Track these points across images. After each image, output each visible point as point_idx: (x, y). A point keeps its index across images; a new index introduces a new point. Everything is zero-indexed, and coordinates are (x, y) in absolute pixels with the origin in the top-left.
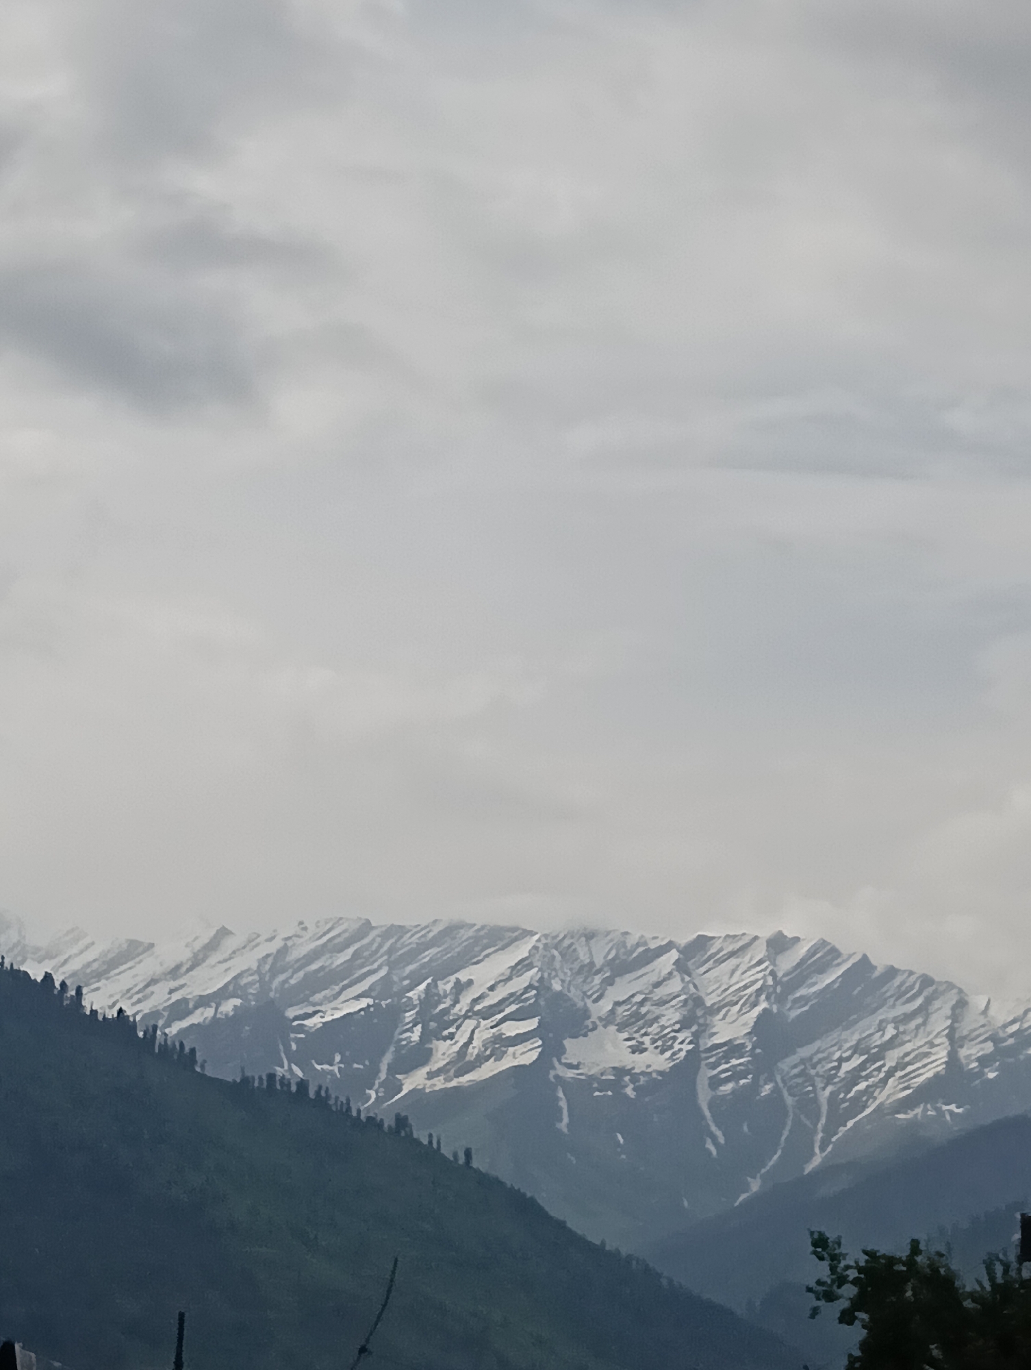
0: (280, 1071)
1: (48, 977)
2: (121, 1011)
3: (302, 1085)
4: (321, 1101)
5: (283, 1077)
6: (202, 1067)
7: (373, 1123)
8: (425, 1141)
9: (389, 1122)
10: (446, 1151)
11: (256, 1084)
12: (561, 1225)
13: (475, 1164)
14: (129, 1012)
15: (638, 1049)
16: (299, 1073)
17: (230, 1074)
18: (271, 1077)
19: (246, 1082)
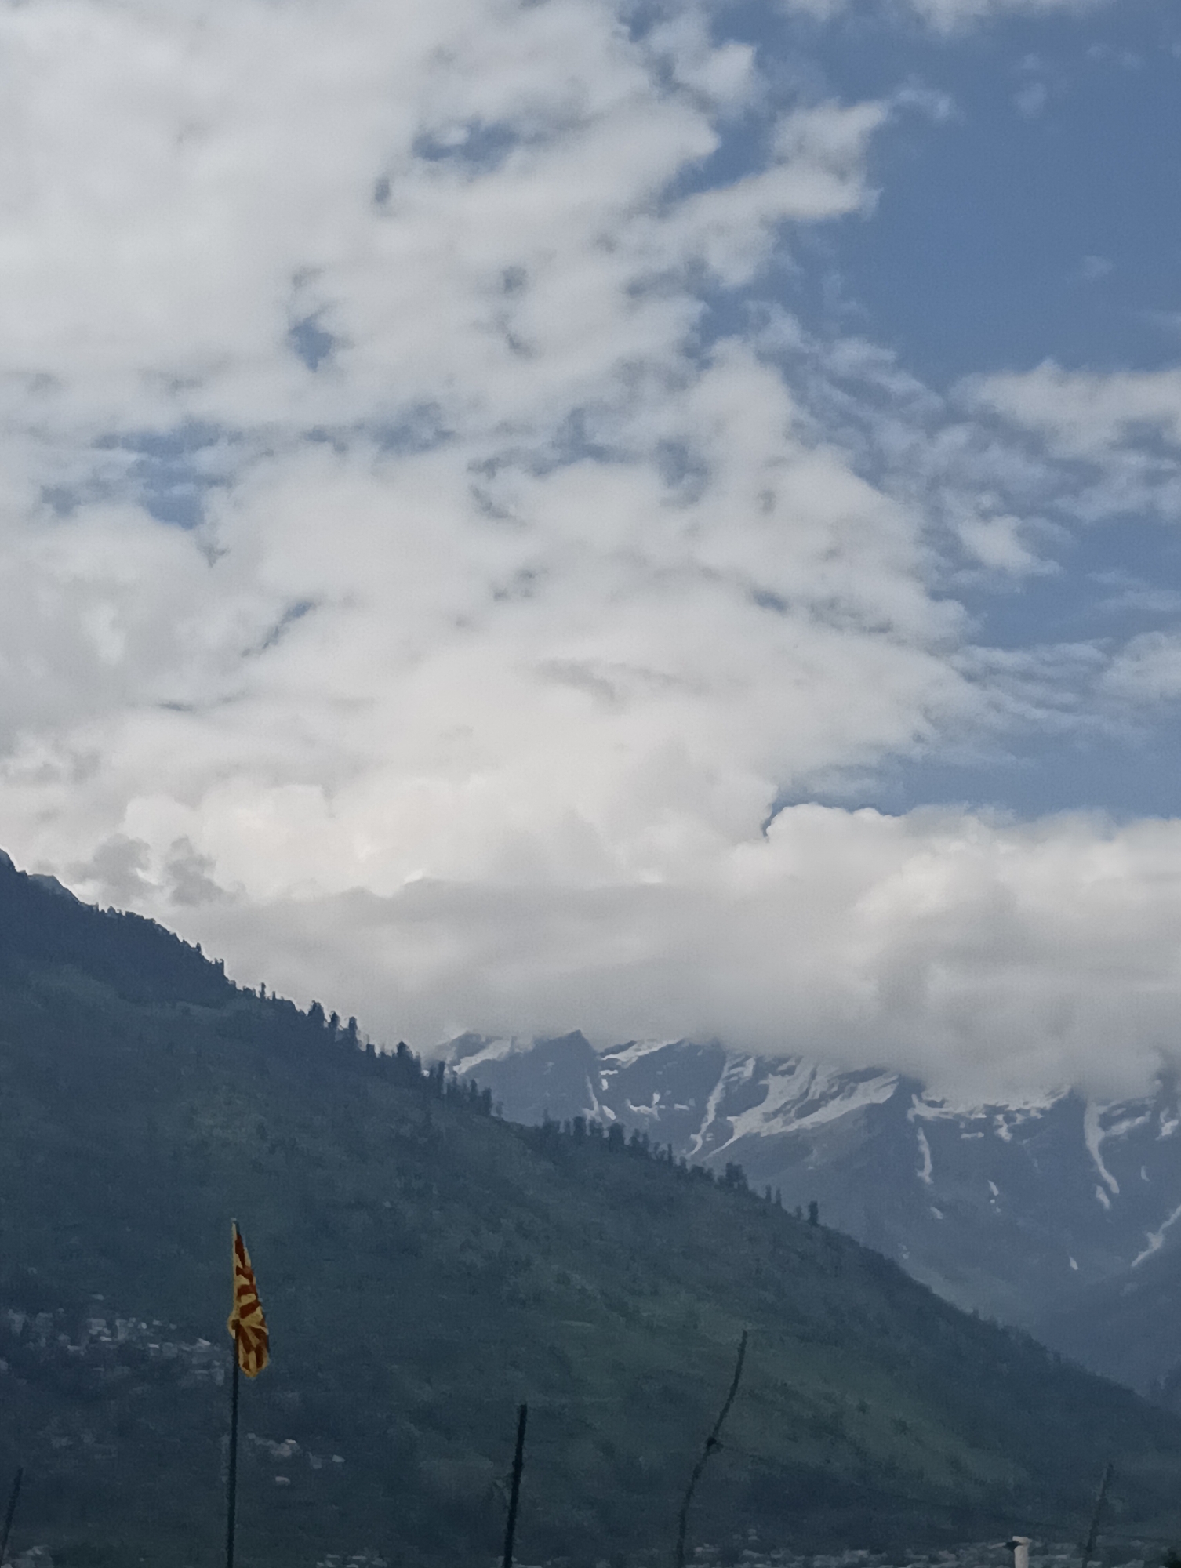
5: (593, 1122)
6: (499, 1111)
7: (701, 1174)
11: (562, 1130)
14: (411, 1047)
16: (612, 1115)
19: (550, 1127)
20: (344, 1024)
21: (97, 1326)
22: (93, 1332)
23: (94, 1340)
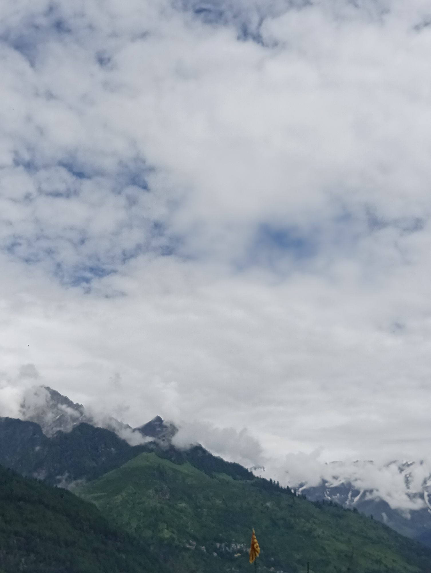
0: (325, 499)
1: (271, 480)
2: (288, 487)
3: (331, 502)
4: (336, 505)
6: (308, 499)
7: (349, 510)
8: (361, 513)
9: (352, 509)
10: (367, 515)
12: (396, 532)
13: (374, 518)
14: (290, 487)
16: (329, 498)
17: (314, 500)
18: (324, 500)
19: (318, 502)
20: (276, 483)
21: (233, 545)
22: (233, 547)
23: (233, 548)
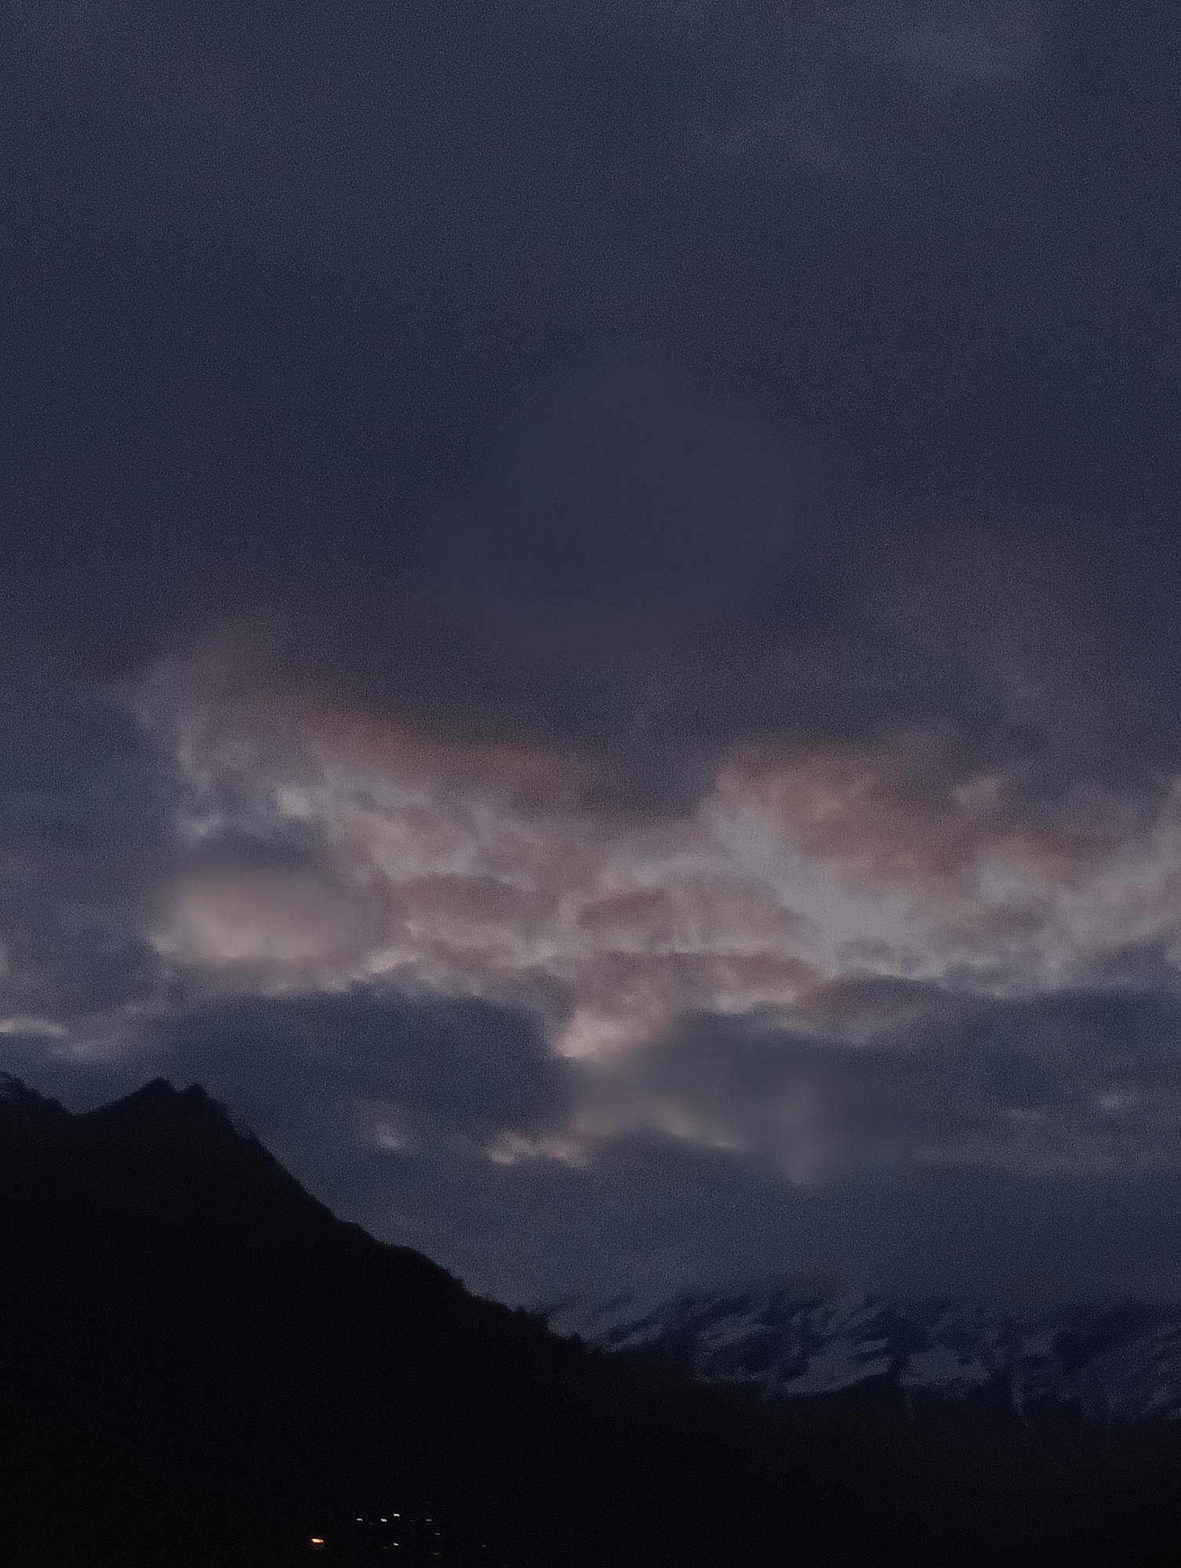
15: (965, 1361)
